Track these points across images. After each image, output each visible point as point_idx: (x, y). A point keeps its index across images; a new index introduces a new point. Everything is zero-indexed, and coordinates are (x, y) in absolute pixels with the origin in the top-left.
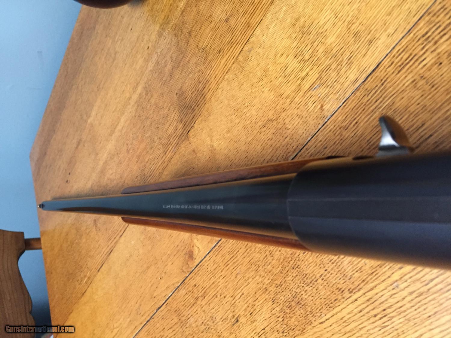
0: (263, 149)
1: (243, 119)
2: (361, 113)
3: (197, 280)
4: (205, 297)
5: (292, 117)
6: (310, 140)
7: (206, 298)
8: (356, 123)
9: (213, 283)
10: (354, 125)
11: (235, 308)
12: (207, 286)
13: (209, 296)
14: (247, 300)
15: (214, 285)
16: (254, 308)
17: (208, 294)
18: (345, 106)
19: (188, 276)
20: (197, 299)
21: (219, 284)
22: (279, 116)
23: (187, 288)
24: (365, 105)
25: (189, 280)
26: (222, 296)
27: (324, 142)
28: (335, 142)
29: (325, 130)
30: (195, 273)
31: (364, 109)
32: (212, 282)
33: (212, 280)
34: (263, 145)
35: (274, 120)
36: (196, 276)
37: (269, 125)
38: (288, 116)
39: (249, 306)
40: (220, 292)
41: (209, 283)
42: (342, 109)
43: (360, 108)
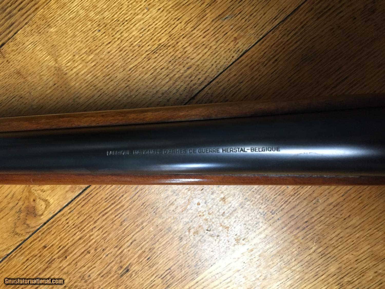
0: (155, 79)
1: (116, 39)
2: (281, 51)
3: (48, 240)
4: (66, 257)
5: (196, 46)
6: (221, 73)
7: (68, 258)
8: (276, 60)
9: (80, 239)
10: (273, 63)
11: (122, 259)
12: (68, 244)
13: (75, 254)
14: (141, 246)
15: (82, 241)
16: (153, 252)
17: (71, 253)
18: (263, 42)
19: (27, 239)
20: (51, 262)
21: (92, 238)
22: (177, 43)
23: (27, 253)
24: (284, 44)
25: (31, 243)
26: (98, 251)
27: (239, 76)
28: (253, 77)
29: (239, 64)
30: (42, 233)
31: (284, 48)
32: (78, 237)
33: (78, 235)
34: (153, 74)
35: (169, 46)
36: (44, 235)
37: (161, 51)
38: (190, 44)
39: (145, 251)
40: (94, 246)
41: (73, 239)
42: (260, 45)
43: (279, 46)
